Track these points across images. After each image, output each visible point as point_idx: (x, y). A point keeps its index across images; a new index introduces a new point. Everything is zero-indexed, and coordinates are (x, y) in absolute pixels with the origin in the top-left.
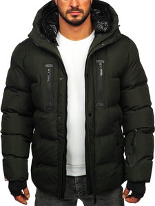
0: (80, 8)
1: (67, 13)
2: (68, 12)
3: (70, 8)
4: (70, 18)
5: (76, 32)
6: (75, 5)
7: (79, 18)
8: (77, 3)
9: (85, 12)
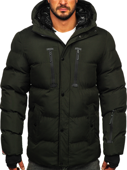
0: (68, 5)
1: (56, 9)
2: (58, 8)
3: (59, 5)
4: (59, 14)
5: (63, 25)
6: (63, 3)
7: (67, 14)
8: (66, 1)
9: (71, 9)
